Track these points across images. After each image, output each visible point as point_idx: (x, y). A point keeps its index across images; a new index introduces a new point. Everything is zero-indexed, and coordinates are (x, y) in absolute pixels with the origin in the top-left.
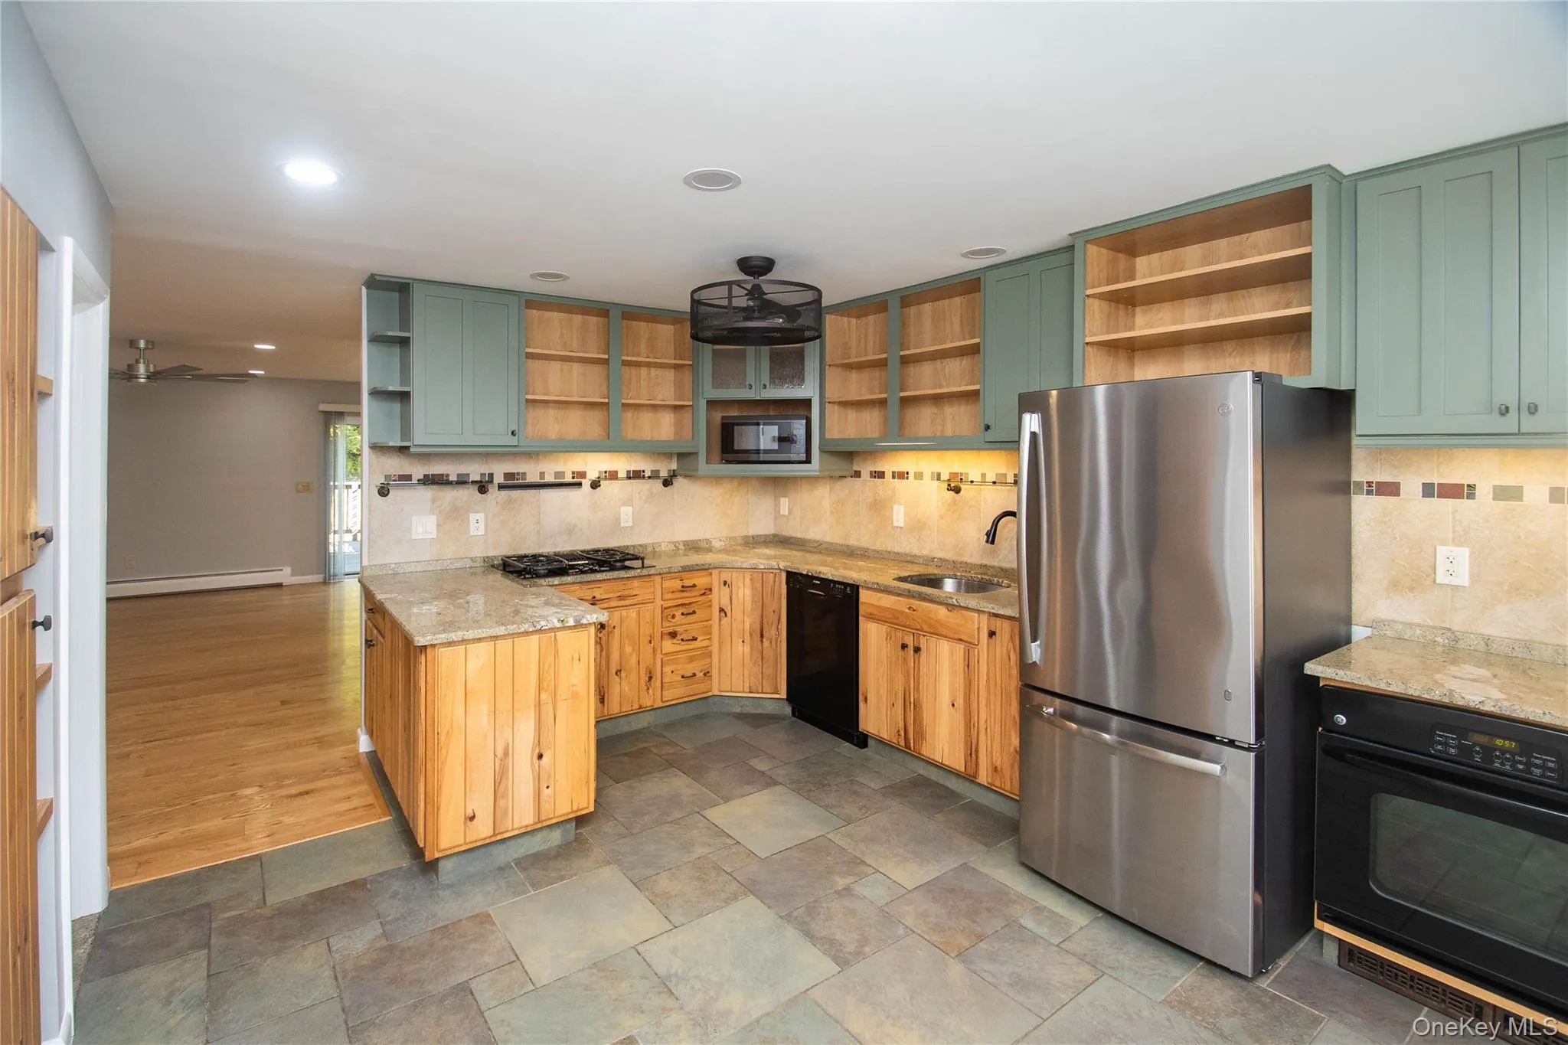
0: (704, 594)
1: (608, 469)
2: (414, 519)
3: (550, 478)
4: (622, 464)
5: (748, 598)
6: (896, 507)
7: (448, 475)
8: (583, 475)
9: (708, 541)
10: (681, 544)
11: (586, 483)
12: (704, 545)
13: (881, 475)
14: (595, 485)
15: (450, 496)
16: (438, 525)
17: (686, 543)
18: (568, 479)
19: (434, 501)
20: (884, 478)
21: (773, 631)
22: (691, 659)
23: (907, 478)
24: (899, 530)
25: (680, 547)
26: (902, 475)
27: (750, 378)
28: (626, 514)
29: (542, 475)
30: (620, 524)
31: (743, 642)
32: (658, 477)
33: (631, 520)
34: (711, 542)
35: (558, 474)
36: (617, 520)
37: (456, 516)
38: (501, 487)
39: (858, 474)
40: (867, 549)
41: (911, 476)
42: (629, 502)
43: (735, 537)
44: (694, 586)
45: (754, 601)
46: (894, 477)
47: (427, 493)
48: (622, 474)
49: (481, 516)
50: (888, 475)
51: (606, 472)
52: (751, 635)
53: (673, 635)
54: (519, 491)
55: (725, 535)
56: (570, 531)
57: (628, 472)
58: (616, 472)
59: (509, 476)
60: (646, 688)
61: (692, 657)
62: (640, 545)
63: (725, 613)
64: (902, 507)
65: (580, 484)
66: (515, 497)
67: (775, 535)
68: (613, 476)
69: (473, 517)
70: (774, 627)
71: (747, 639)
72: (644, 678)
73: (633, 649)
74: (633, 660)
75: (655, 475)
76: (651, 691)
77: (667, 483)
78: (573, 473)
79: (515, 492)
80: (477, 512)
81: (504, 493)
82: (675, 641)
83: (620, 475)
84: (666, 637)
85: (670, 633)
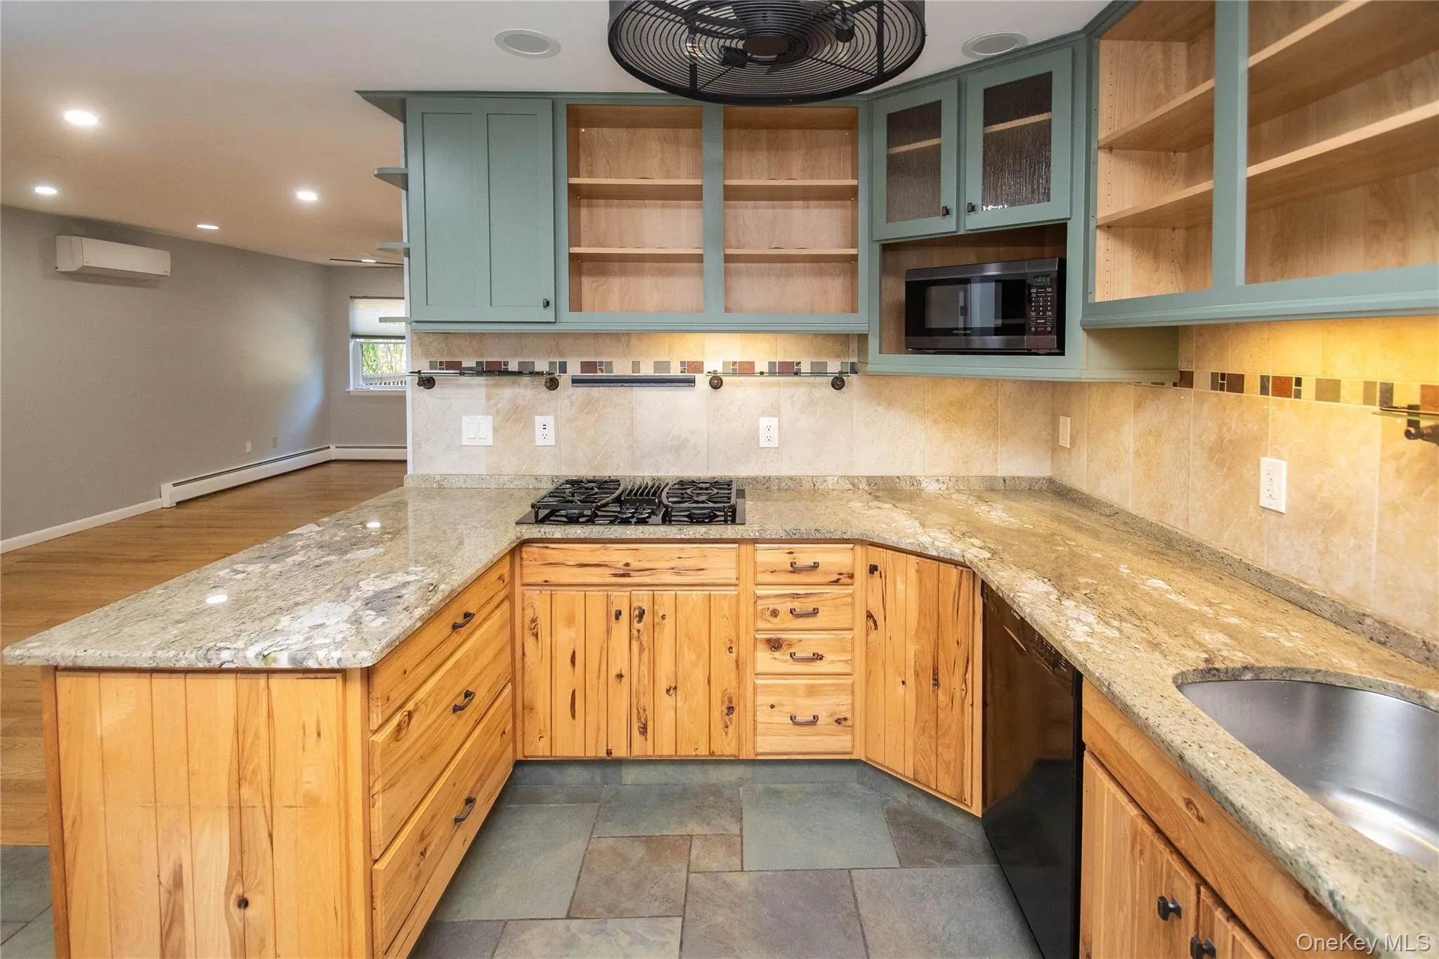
0: (836, 582)
1: (738, 359)
2: (465, 419)
3: (647, 370)
4: (761, 352)
5: (913, 606)
6: (1266, 462)
7: (506, 364)
8: (698, 367)
9: (914, 481)
10: (864, 481)
11: (702, 380)
12: (906, 486)
13: (1233, 383)
14: (716, 383)
15: (509, 392)
16: (495, 430)
17: (871, 481)
18: (675, 371)
19: (489, 397)
20: (1242, 391)
21: (957, 681)
22: (812, 691)
23: (1298, 395)
24: (1273, 517)
25: (861, 486)
26: (1285, 387)
27: (948, 197)
28: (768, 428)
29: (636, 365)
30: (758, 443)
31: (903, 683)
32: (825, 374)
33: (775, 438)
34: (920, 483)
35: (658, 365)
36: (754, 436)
37: (517, 417)
38: (576, 381)
39: (1186, 380)
40: (1200, 545)
41: (1308, 388)
42: (774, 410)
43: (968, 479)
44: (815, 566)
45: (921, 613)
46: (1264, 390)
47: (478, 388)
48: (761, 366)
49: (550, 420)
50: (1252, 384)
51: (734, 363)
52: (917, 674)
53: (775, 645)
54: (602, 389)
55: (949, 473)
56: (678, 448)
57: (772, 364)
58: (752, 364)
59: (587, 366)
60: (722, 725)
61: (812, 686)
62: (791, 478)
63: (875, 622)
64: (1283, 465)
65: (691, 382)
66: (597, 395)
67: (1050, 481)
68: (745, 369)
69: (539, 420)
70: (959, 671)
71: (911, 682)
72: (718, 709)
73: (698, 657)
74: (700, 675)
75: (818, 371)
76: (731, 730)
77: (838, 383)
78: (683, 363)
79: (596, 389)
80: (546, 414)
81: (582, 391)
82: (777, 654)
83: (757, 370)
84: (760, 646)
85: (769, 641)
